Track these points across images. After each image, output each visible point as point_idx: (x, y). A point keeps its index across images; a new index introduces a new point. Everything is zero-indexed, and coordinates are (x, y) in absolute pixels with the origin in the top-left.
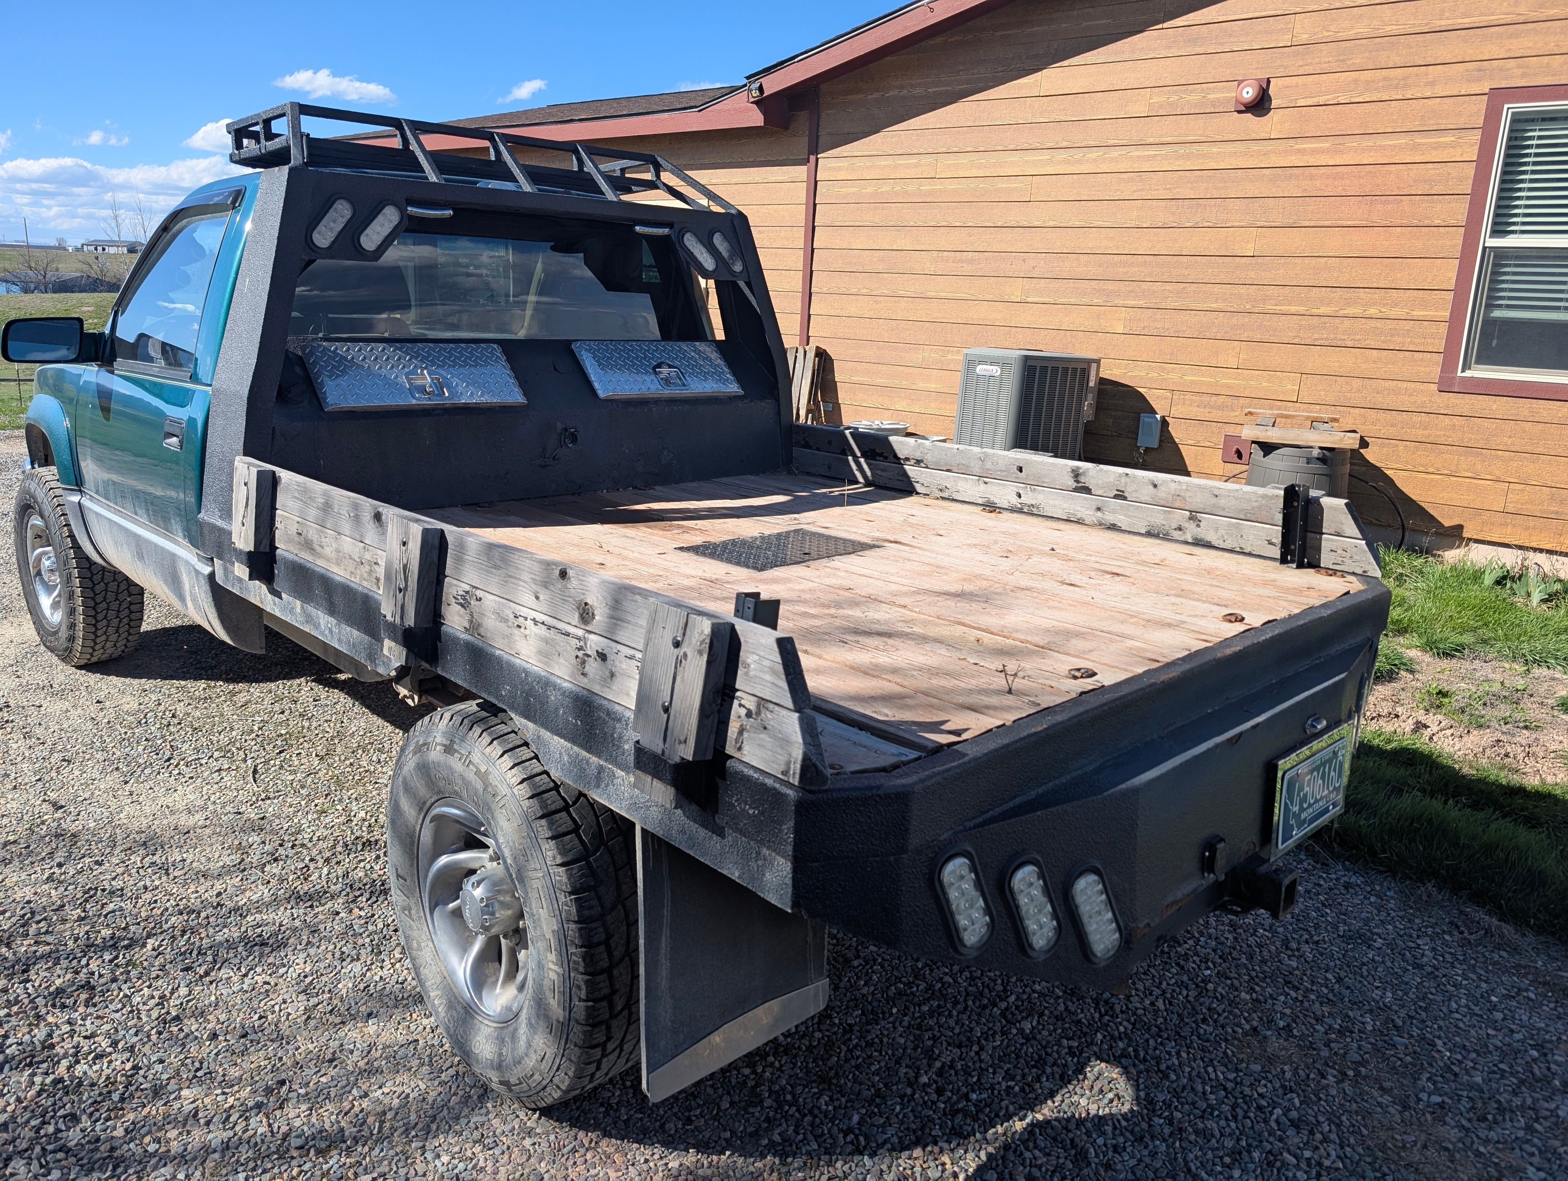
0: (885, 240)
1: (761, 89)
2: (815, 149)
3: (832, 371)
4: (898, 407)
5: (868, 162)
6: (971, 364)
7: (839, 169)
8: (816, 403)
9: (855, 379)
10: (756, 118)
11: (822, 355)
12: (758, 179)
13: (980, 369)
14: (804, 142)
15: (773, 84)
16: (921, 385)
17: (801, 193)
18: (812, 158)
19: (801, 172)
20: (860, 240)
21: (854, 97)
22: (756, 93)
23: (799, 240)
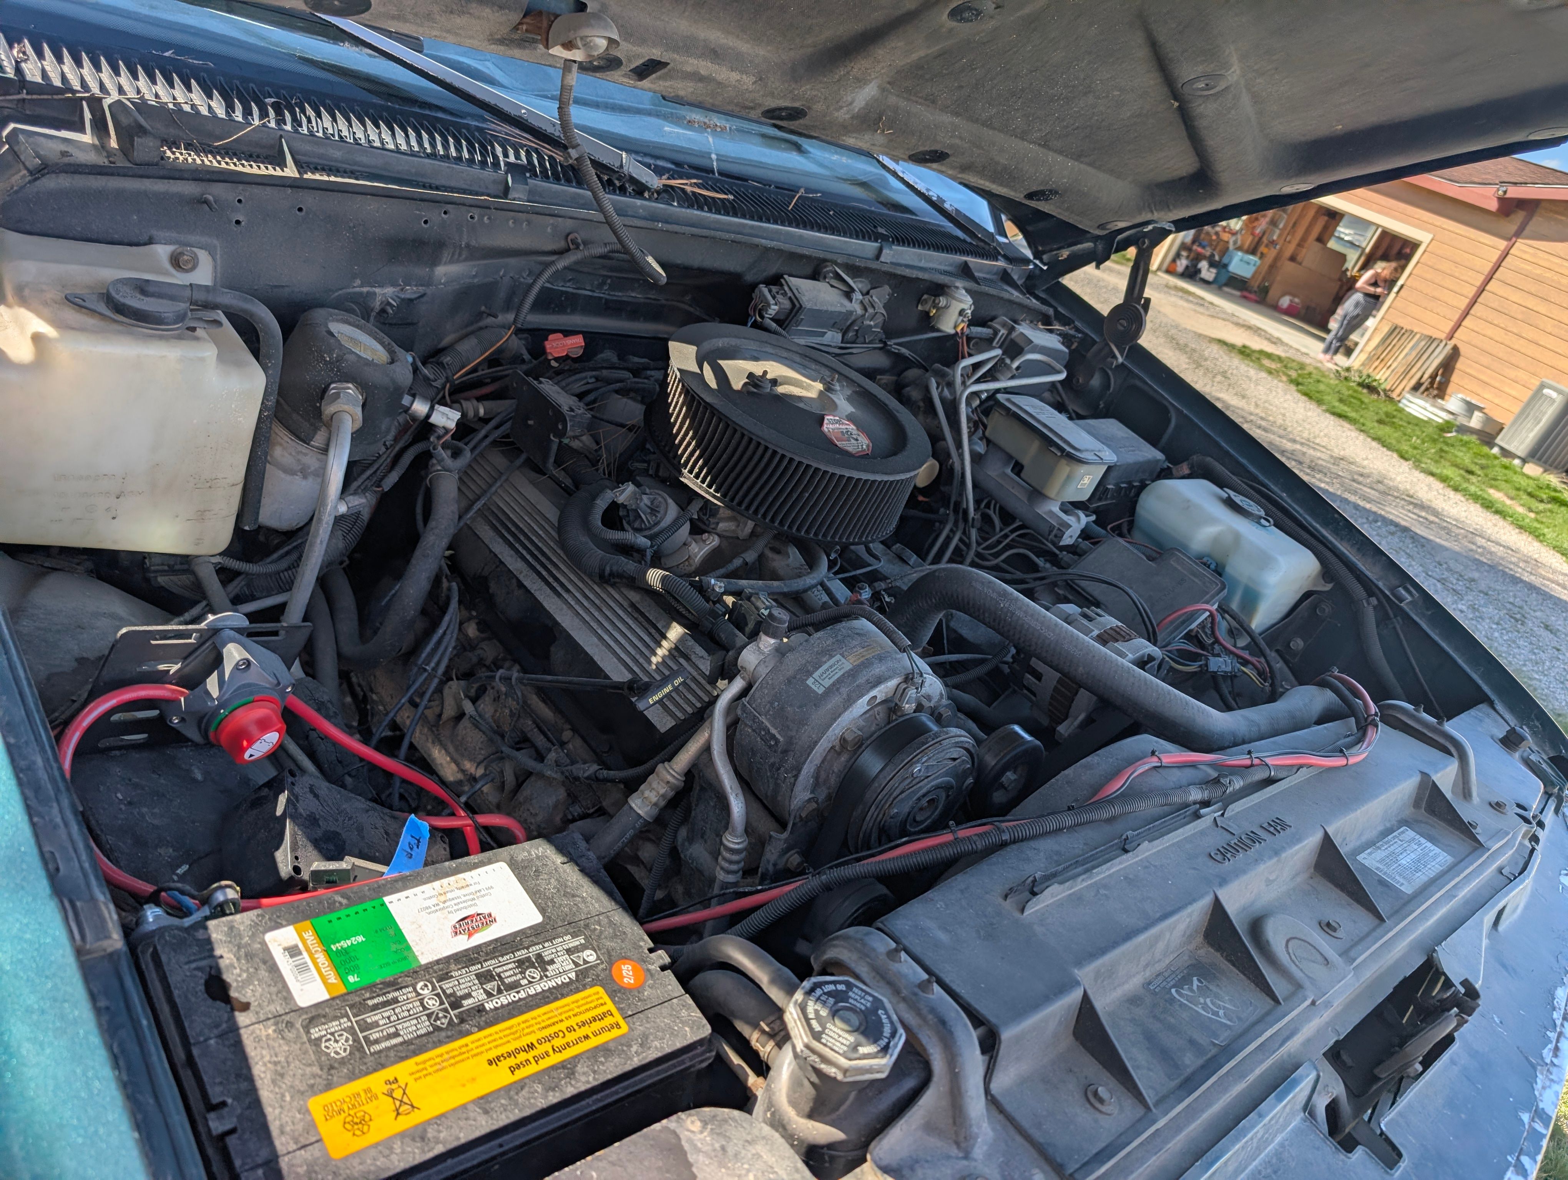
0: (1531, 302)
1: (1505, 192)
2: (1518, 234)
3: (1456, 361)
4: (1486, 396)
5: (1546, 256)
6: (1543, 386)
7: (1525, 252)
8: (1437, 375)
9: (1468, 370)
10: (1493, 206)
11: (1456, 351)
12: (1472, 237)
13: (1546, 391)
14: (1513, 228)
15: (1514, 192)
16: (1507, 389)
17: (1495, 256)
18: (1514, 239)
19: (1502, 244)
20: (1516, 296)
21: (1559, 217)
22: (1500, 193)
23: (1479, 280)
